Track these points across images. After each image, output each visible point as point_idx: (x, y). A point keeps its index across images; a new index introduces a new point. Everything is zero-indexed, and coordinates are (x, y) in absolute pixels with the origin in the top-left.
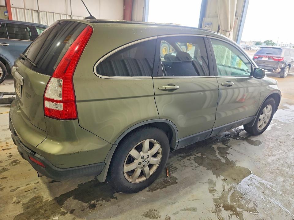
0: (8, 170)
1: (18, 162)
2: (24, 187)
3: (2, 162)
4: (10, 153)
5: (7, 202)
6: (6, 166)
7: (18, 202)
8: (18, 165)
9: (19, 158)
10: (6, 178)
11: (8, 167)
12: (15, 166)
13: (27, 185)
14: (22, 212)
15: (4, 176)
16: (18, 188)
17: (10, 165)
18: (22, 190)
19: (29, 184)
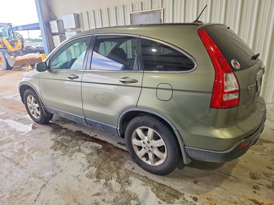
0: (263, 173)
1: (252, 175)
2: (257, 153)
3: (268, 185)
4: (255, 192)
5: (271, 151)
6: (265, 179)
7: (264, 148)
8: (253, 172)
9: (249, 179)
10: (268, 168)
11: (263, 176)
12: (256, 173)
13: (254, 153)
14: (263, 143)
15: (269, 169)
16: (261, 155)
17: (260, 177)
18: (259, 152)
19: (252, 153)
